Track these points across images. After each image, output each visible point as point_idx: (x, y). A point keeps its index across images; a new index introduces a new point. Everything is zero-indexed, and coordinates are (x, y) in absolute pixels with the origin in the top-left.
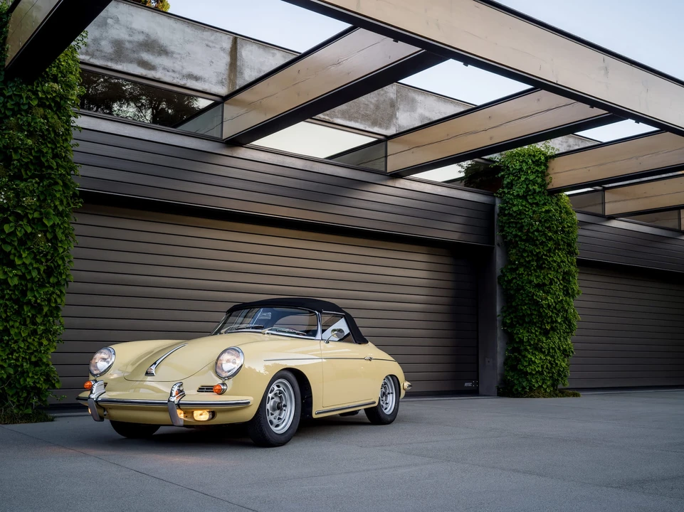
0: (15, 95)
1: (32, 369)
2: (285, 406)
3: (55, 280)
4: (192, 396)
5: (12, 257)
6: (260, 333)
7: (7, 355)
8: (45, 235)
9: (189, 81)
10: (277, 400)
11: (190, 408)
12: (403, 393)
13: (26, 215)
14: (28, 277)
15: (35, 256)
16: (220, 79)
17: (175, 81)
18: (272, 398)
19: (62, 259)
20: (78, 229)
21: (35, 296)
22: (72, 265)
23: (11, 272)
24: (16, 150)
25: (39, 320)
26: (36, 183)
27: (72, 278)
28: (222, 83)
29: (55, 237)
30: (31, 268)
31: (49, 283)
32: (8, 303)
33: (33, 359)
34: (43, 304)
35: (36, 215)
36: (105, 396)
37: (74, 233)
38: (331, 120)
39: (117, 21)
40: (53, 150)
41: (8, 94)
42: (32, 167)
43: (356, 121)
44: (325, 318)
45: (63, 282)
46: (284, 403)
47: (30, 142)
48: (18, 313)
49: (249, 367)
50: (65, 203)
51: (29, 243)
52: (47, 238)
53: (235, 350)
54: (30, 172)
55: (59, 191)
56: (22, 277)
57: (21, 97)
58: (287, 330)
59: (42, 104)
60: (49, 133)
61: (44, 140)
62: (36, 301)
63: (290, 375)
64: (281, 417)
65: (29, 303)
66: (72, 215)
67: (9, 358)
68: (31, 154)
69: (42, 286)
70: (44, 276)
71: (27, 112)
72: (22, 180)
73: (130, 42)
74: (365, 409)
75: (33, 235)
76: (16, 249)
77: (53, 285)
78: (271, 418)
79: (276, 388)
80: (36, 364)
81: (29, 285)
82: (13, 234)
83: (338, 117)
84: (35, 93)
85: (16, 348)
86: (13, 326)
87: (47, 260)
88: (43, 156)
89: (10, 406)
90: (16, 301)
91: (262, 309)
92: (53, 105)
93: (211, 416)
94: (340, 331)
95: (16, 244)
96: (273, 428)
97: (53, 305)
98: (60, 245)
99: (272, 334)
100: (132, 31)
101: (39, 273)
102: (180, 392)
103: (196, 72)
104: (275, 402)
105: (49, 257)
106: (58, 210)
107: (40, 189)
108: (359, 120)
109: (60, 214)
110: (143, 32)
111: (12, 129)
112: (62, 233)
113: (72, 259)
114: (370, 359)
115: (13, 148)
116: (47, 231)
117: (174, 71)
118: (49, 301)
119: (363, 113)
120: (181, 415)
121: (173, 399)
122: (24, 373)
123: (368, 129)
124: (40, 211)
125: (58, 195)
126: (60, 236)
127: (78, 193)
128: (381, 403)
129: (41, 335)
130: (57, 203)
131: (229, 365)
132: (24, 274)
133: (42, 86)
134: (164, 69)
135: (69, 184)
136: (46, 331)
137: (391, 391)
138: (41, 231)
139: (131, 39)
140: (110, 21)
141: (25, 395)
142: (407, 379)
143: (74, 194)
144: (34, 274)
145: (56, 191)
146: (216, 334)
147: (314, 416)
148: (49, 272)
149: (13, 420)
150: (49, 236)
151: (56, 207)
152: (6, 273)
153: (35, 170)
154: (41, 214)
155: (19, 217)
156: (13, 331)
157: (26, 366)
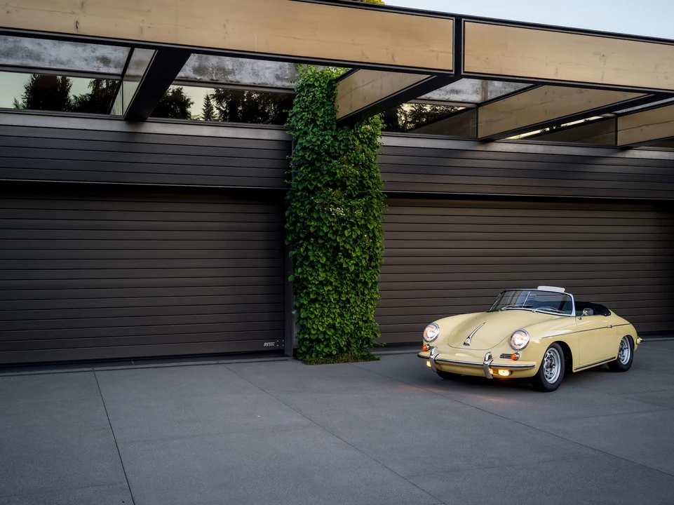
0: (344, 138)
1: (364, 325)
2: (554, 365)
3: (375, 264)
4: (497, 361)
5: (349, 251)
7: (349, 316)
8: (368, 235)
11: (496, 368)
12: (636, 346)
13: (357, 223)
14: (360, 264)
16: (475, 89)
17: (441, 98)
18: (547, 361)
19: (378, 249)
21: (364, 277)
23: (350, 261)
24: (348, 178)
25: (366, 292)
26: (363, 201)
28: (476, 92)
29: (374, 236)
30: (361, 258)
31: (370, 266)
32: (348, 282)
33: (364, 319)
34: (369, 281)
35: (363, 222)
36: (438, 357)
40: (369, 173)
41: (340, 139)
42: (357, 188)
45: (378, 265)
46: (554, 363)
48: (354, 288)
51: (360, 242)
52: (369, 237)
53: (523, 331)
54: (357, 192)
56: (356, 265)
57: (348, 140)
59: (361, 143)
60: (366, 162)
61: (363, 167)
62: (365, 280)
64: (553, 372)
65: (361, 281)
67: (350, 319)
68: (357, 179)
69: (368, 269)
70: (369, 262)
71: (352, 149)
72: (353, 199)
74: (608, 363)
75: (362, 235)
76: (351, 246)
77: (373, 268)
78: (546, 373)
80: (365, 322)
81: (360, 269)
82: (351, 236)
85: (354, 311)
86: (351, 297)
87: (370, 252)
88: (364, 180)
89: (353, 350)
90: (353, 281)
92: (367, 140)
93: (510, 373)
95: (351, 243)
96: (547, 380)
97: (374, 281)
98: (377, 240)
99: (539, 312)
101: (366, 261)
103: (457, 86)
105: (371, 250)
109: (376, 219)
111: (344, 163)
112: (378, 232)
114: (611, 327)
115: (346, 177)
116: (370, 232)
120: (491, 372)
121: (486, 363)
122: (359, 328)
125: (375, 206)
126: (377, 234)
128: (620, 356)
129: (367, 302)
130: (375, 212)
132: (357, 263)
133: (360, 128)
135: (380, 196)
136: (370, 299)
138: (366, 232)
141: (361, 342)
144: (363, 262)
147: (574, 371)
148: (371, 259)
149: (356, 359)
150: (371, 235)
151: (374, 214)
152: (346, 263)
153: (360, 189)
154: (365, 220)
155: (352, 224)
156: (352, 300)
157: (360, 323)
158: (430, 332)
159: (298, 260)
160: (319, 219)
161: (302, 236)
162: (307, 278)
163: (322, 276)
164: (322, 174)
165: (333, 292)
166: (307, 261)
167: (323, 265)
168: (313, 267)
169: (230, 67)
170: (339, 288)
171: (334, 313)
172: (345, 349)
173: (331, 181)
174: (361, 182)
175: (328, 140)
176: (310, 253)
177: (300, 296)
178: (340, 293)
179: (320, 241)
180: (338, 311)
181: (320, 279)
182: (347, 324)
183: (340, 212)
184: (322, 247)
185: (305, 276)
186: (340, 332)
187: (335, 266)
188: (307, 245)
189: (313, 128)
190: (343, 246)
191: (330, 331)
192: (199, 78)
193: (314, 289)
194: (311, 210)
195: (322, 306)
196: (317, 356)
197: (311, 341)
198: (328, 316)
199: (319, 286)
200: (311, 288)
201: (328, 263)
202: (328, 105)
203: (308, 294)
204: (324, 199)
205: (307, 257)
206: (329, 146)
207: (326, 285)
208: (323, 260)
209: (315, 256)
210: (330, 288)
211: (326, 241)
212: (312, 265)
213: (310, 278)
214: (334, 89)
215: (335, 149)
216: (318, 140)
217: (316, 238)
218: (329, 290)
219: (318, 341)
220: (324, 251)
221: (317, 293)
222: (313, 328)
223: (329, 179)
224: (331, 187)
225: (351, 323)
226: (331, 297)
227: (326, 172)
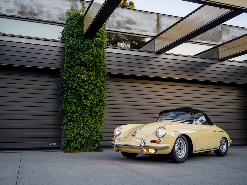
0: (87, 43)
1: (96, 134)
2: (182, 148)
3: (102, 104)
4: (148, 144)
6: (172, 121)
7: (88, 129)
8: (98, 89)
9: (143, 32)
10: (179, 146)
11: (148, 148)
12: (229, 144)
13: (92, 83)
14: (93, 103)
15: (95, 96)
16: (154, 30)
17: (138, 33)
18: (177, 145)
19: (103, 97)
20: (108, 87)
21: (95, 110)
22: (107, 99)
23: (88, 102)
24: (88, 61)
25: (97, 117)
26: (94, 72)
27: (107, 103)
28: (154, 32)
29: (101, 89)
30: (94, 100)
31: (100, 105)
32: (87, 112)
34: (98, 112)
35: (95, 82)
36: (119, 143)
37: (107, 88)
38: (196, 41)
39: (118, 14)
40: (99, 60)
41: (85, 43)
42: (93, 67)
43: (206, 41)
44: (196, 116)
45: (104, 105)
46: (182, 147)
47: (92, 58)
48: (91, 115)
49: (168, 134)
50: (104, 78)
51: (93, 92)
52: (98, 90)
53: (163, 128)
54: (93, 68)
55: (102, 74)
56: (91, 103)
57: (89, 44)
58: (182, 120)
59: (95, 46)
60: (98, 55)
61: (96, 57)
62: (96, 111)
63: (184, 137)
64: (181, 152)
65: (94, 112)
66: (106, 82)
67: (88, 130)
68: (92, 62)
69: (97, 106)
70: (98, 103)
71: (91, 48)
72: (90, 71)
73: (123, 21)
75: (94, 89)
76: (89, 94)
77: (101, 106)
78: (177, 152)
79: (179, 142)
80: (97, 132)
81: (94, 106)
82: (88, 89)
83: (198, 40)
84: (93, 42)
85: (90, 127)
86: (89, 120)
87: (99, 97)
88: (96, 63)
89: (89, 146)
90: (90, 111)
91: (172, 113)
92: (99, 45)
93: (155, 151)
94: (203, 120)
95: (89, 92)
96: (178, 156)
97: (101, 112)
98: (102, 92)
99: (176, 122)
100: (123, 17)
101: (96, 102)
102: (144, 142)
103: (145, 29)
104: (178, 147)
105: (99, 96)
106: (102, 80)
107: (96, 74)
108: (207, 40)
109: (102, 82)
110: (127, 17)
111: (86, 55)
112: (103, 88)
113: (107, 97)
114: (215, 131)
115: (87, 61)
116: (98, 87)
117: (137, 30)
118: (100, 111)
119: (208, 37)
120: (145, 150)
121: (142, 145)
122: (93, 135)
123: (210, 43)
124: (96, 81)
125: (101, 76)
126: (103, 89)
127: (108, 74)
128: (220, 148)
129: (98, 122)
130: (101, 78)
131: (161, 133)
133: (95, 39)
134: (134, 29)
135: (105, 71)
136: (99, 121)
137: (224, 144)
138: (97, 88)
139: (123, 20)
140: (116, 15)
141: (94, 142)
142: (230, 139)
143: (106, 75)
144: (95, 102)
145: (101, 74)
146: (156, 122)
147: (194, 152)
148: (100, 101)
149: (90, 151)
150: (99, 89)
151: (101, 79)
152: (86, 102)
153: (94, 67)
154: (96, 82)
155: (90, 83)
156: (89, 121)
157: (94, 133)
158: (117, 131)
159: (63, 101)
160: (73, 80)
161: (65, 89)
162: (67, 109)
163: (74, 108)
164: (76, 60)
165: (80, 117)
166: (67, 101)
167: (75, 103)
168: (70, 104)
169: (37, 13)
170: (83, 114)
171: (80, 127)
172: (85, 145)
173: (80, 62)
174: (95, 63)
175: (79, 43)
176: (69, 97)
177: (64, 119)
178: (83, 117)
179: (73, 91)
180: (82, 126)
181: (73, 110)
182: (86, 133)
183: (84, 77)
184: (74, 94)
185: (66, 108)
186: (83, 137)
187: (81, 103)
188: (67, 94)
189: (72, 38)
190: (84, 94)
191: (77, 136)
192: (21, 16)
194: (69, 77)
195: (74, 123)
196: (70, 148)
197: (68, 141)
198: (77, 129)
199: (73, 114)
200: (69, 114)
201: (77, 102)
202: (80, 28)
203: (67, 117)
204: (76, 70)
205: (67, 99)
206: (78, 46)
207: (76, 113)
208: (75, 100)
209: (71, 98)
210: (78, 114)
211: (76, 91)
212: (69, 103)
213: (68, 109)
214: (83, 20)
215: (82, 48)
216: (74, 43)
217: (71, 90)
218: (77, 116)
219: (72, 141)
220: (76, 96)
221: (72, 117)
222: (69, 134)
223: (78, 62)
224: (79, 65)
225: (89, 132)
226: (78, 119)
227: (77, 58)
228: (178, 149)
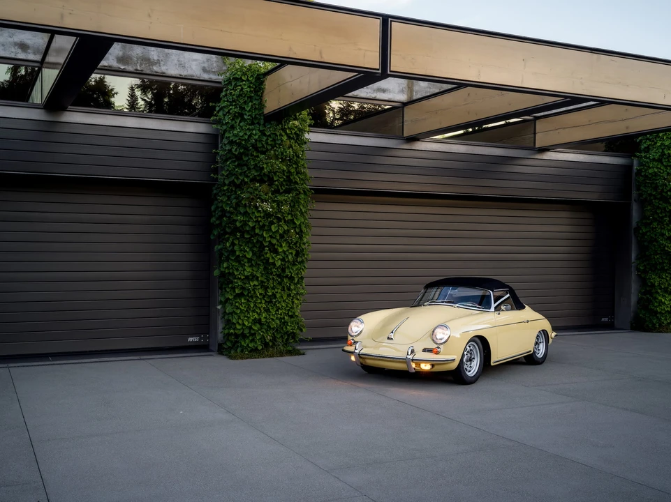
0: (272, 134)
1: (289, 320)
2: (474, 359)
3: (301, 259)
6: (452, 306)
7: (275, 311)
8: (295, 230)
9: (378, 93)
11: (418, 362)
12: (550, 340)
13: (284, 218)
14: (286, 259)
15: (290, 244)
16: (401, 88)
17: (368, 96)
18: (467, 354)
20: (312, 222)
21: (290, 272)
22: (310, 248)
23: (276, 256)
24: (275, 173)
25: (292, 287)
27: (310, 257)
28: (402, 91)
29: (301, 231)
30: (287, 253)
31: (297, 261)
32: (274, 277)
33: (290, 314)
34: (295, 276)
35: (290, 217)
37: (311, 225)
40: (296, 168)
41: (268, 134)
42: (284, 183)
46: (473, 356)
48: (280, 283)
51: (286, 237)
52: (296, 232)
53: (444, 326)
54: (284, 187)
55: (302, 198)
56: (283, 260)
57: (276, 135)
58: (471, 305)
61: (290, 162)
62: (291, 275)
63: (477, 339)
64: (472, 366)
65: (287, 276)
67: (276, 314)
68: (284, 175)
69: (294, 264)
70: (295, 257)
71: (280, 145)
72: (281, 194)
74: (524, 357)
75: (288, 231)
76: (278, 241)
77: (300, 263)
78: (466, 366)
80: (291, 317)
81: (287, 264)
82: (278, 231)
84: (284, 130)
85: (280, 306)
86: (277, 292)
87: (296, 247)
88: (292, 175)
89: (279, 345)
90: (279, 276)
92: (295, 136)
93: (432, 367)
95: (278, 238)
96: (467, 372)
97: (300, 276)
98: (304, 236)
101: (292, 256)
102: (413, 352)
103: (384, 85)
105: (298, 245)
107: (291, 199)
109: (303, 215)
111: (271, 159)
112: (305, 227)
115: (274, 173)
116: (296, 227)
120: (413, 365)
121: (409, 357)
122: (285, 323)
124: (292, 214)
125: (302, 202)
126: (304, 229)
128: (535, 350)
130: (302, 207)
132: (284, 258)
133: (288, 124)
136: (296, 294)
137: (542, 341)
138: (293, 228)
141: (286, 337)
144: (290, 257)
147: (492, 364)
148: (297, 254)
149: (281, 354)
150: (297, 230)
151: (301, 210)
152: (273, 258)
153: (287, 185)
154: (292, 216)
155: (279, 219)
156: (278, 295)
157: (286, 318)
158: (355, 327)
159: (223, 254)
160: (246, 214)
161: (228, 230)
162: (233, 272)
163: (248, 270)
164: (249, 169)
165: (259, 287)
166: (233, 256)
167: (250, 260)
168: (239, 262)
169: (156, 58)
170: (265, 282)
171: (259, 308)
172: (271, 344)
173: (258, 175)
174: (288, 177)
175: (255, 135)
176: (236, 248)
177: (226, 291)
178: (266, 288)
179: (247, 236)
180: (264, 306)
181: (246, 273)
182: (273, 319)
183: (267, 207)
184: (248, 242)
185: (231, 271)
186: (266, 327)
187: (261, 260)
188: (233, 240)
189: (240, 122)
190: (270, 242)
191: (255, 326)
192: (122, 67)
193: (240, 284)
194: (238, 205)
195: (248, 300)
196: (242, 351)
197: (236, 336)
198: (254, 311)
199: (245, 281)
200: (237, 283)
201: (255, 258)
202: (256, 99)
203: (233, 288)
204: (251, 193)
205: (233, 252)
206: (256, 140)
207: (252, 280)
208: (249, 255)
209: (241, 250)
210: (256, 283)
211: (252, 236)
212: (238, 259)
213: (236, 273)
214: (262, 83)
215: (262, 144)
216: (246, 134)
217: (243, 233)
218: (255, 285)
219: (244, 336)
220: (250, 246)
221: (243, 288)
222: (238, 323)
223: (256, 174)
224: (258, 181)
225: (277, 318)
226: (257, 292)
227: (253, 167)
228: (467, 361)
